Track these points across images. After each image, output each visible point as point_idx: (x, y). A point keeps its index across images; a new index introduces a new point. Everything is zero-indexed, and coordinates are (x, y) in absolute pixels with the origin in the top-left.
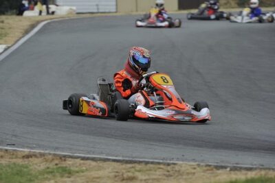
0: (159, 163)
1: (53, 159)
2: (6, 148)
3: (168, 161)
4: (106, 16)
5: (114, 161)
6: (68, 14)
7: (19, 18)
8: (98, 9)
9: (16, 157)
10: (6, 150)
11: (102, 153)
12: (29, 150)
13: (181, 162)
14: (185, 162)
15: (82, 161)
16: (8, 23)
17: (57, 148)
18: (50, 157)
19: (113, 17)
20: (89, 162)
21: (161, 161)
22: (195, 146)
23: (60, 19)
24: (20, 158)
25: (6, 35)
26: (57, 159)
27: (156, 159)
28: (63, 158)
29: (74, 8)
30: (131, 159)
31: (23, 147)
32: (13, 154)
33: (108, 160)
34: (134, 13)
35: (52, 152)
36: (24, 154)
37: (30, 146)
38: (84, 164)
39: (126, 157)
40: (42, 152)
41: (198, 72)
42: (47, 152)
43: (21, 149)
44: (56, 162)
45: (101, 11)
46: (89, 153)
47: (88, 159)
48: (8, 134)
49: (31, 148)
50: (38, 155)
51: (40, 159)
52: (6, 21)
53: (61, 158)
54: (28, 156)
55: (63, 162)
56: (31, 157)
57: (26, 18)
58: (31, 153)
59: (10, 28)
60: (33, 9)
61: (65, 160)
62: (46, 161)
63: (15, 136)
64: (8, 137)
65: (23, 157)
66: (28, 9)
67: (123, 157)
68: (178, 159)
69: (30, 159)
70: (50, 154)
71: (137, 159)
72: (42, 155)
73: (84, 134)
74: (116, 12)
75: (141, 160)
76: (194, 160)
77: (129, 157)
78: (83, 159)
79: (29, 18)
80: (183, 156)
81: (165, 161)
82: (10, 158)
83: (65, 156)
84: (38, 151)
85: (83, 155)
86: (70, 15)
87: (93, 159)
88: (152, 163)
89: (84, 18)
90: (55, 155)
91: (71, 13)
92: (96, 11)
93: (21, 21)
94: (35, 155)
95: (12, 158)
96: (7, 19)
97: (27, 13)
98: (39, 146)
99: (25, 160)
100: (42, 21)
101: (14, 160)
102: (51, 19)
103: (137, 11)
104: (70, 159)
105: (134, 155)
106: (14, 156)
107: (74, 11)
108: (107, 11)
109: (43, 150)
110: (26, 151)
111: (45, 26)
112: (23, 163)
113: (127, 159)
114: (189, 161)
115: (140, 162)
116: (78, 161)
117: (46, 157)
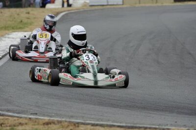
0: (155, 128)
1: (68, 126)
2: (30, 117)
3: (163, 127)
4: (114, 8)
5: (119, 126)
6: (83, 6)
7: (42, 9)
8: (108, 2)
9: (38, 124)
10: (30, 118)
11: (109, 120)
12: (49, 118)
13: (173, 128)
14: (177, 128)
15: (92, 127)
16: (33, 14)
17: (72, 117)
18: (66, 123)
19: (120, 8)
20: (98, 127)
21: (157, 127)
22: (186, 114)
23: (76, 11)
24: (41, 125)
25: (31, 24)
26: (72, 125)
27: (153, 125)
28: (77, 125)
29: (88, 1)
30: (132, 125)
31: (44, 115)
32: (35, 122)
33: (114, 126)
34: (137, 5)
35: (68, 120)
36: (44, 122)
37: (50, 115)
38: (93, 129)
39: (129, 123)
40: (60, 119)
41: (190, 54)
42: (63, 119)
43: (42, 118)
44: (71, 128)
45: (110, 3)
46: (98, 120)
47: (97, 125)
48: (31, 105)
49: (51, 117)
50: (56, 122)
51: (58, 126)
52: (31, 12)
53: (75, 125)
54: (48, 124)
55: (77, 128)
56: (50, 124)
57: (47, 9)
58: (51, 121)
59: (35, 18)
60: (53, 2)
61: (78, 126)
62: (63, 127)
63: (38, 107)
64: (31, 108)
65: (44, 124)
66: (50, 2)
67: (126, 123)
68: (171, 125)
69: (49, 125)
70: (66, 121)
71: (138, 125)
72: (60, 122)
73: (95, 105)
74: (123, 4)
75: (141, 126)
76: (185, 126)
77: (131, 123)
78: (93, 125)
79: (51, 10)
80: (176, 122)
81: (160, 127)
82: (33, 125)
83: (78, 123)
84: (56, 119)
85: (93, 122)
86: (84, 7)
87: (102, 126)
88: (150, 128)
89: (96, 10)
90: (70, 122)
91: (85, 6)
92: (106, 4)
93: (43, 12)
94: (53, 123)
95: (35, 125)
96: (32, 10)
97: (48, 6)
98: (57, 115)
99: (46, 126)
100: (62, 12)
101: (36, 127)
102: (69, 10)
103: (140, 3)
104: (82, 126)
105: (135, 122)
106: (36, 123)
107: (88, 4)
108: (115, 3)
109: (60, 118)
110: (47, 119)
111: (63, 16)
112: (44, 129)
113: (129, 125)
114: (181, 126)
115: (140, 128)
116: (89, 127)
117: (62, 124)
